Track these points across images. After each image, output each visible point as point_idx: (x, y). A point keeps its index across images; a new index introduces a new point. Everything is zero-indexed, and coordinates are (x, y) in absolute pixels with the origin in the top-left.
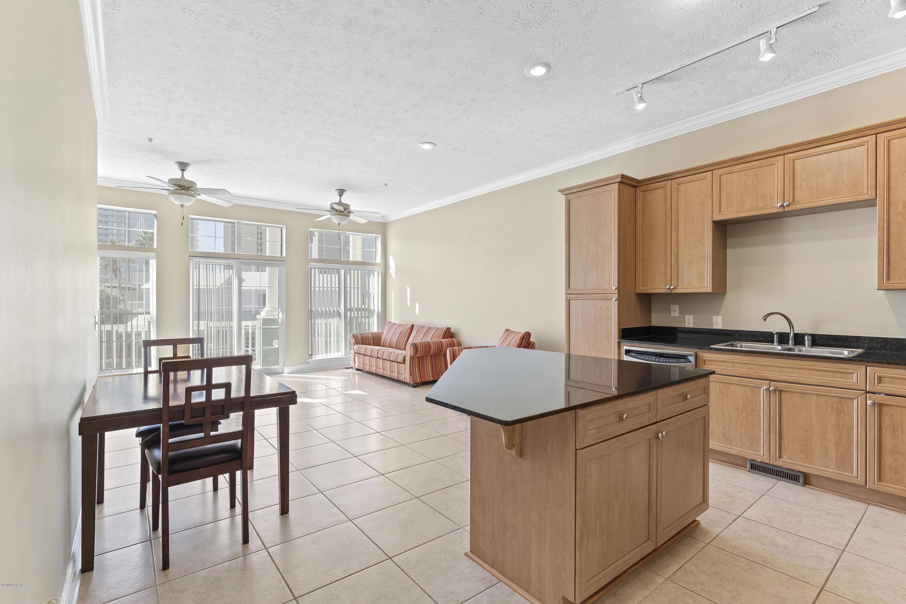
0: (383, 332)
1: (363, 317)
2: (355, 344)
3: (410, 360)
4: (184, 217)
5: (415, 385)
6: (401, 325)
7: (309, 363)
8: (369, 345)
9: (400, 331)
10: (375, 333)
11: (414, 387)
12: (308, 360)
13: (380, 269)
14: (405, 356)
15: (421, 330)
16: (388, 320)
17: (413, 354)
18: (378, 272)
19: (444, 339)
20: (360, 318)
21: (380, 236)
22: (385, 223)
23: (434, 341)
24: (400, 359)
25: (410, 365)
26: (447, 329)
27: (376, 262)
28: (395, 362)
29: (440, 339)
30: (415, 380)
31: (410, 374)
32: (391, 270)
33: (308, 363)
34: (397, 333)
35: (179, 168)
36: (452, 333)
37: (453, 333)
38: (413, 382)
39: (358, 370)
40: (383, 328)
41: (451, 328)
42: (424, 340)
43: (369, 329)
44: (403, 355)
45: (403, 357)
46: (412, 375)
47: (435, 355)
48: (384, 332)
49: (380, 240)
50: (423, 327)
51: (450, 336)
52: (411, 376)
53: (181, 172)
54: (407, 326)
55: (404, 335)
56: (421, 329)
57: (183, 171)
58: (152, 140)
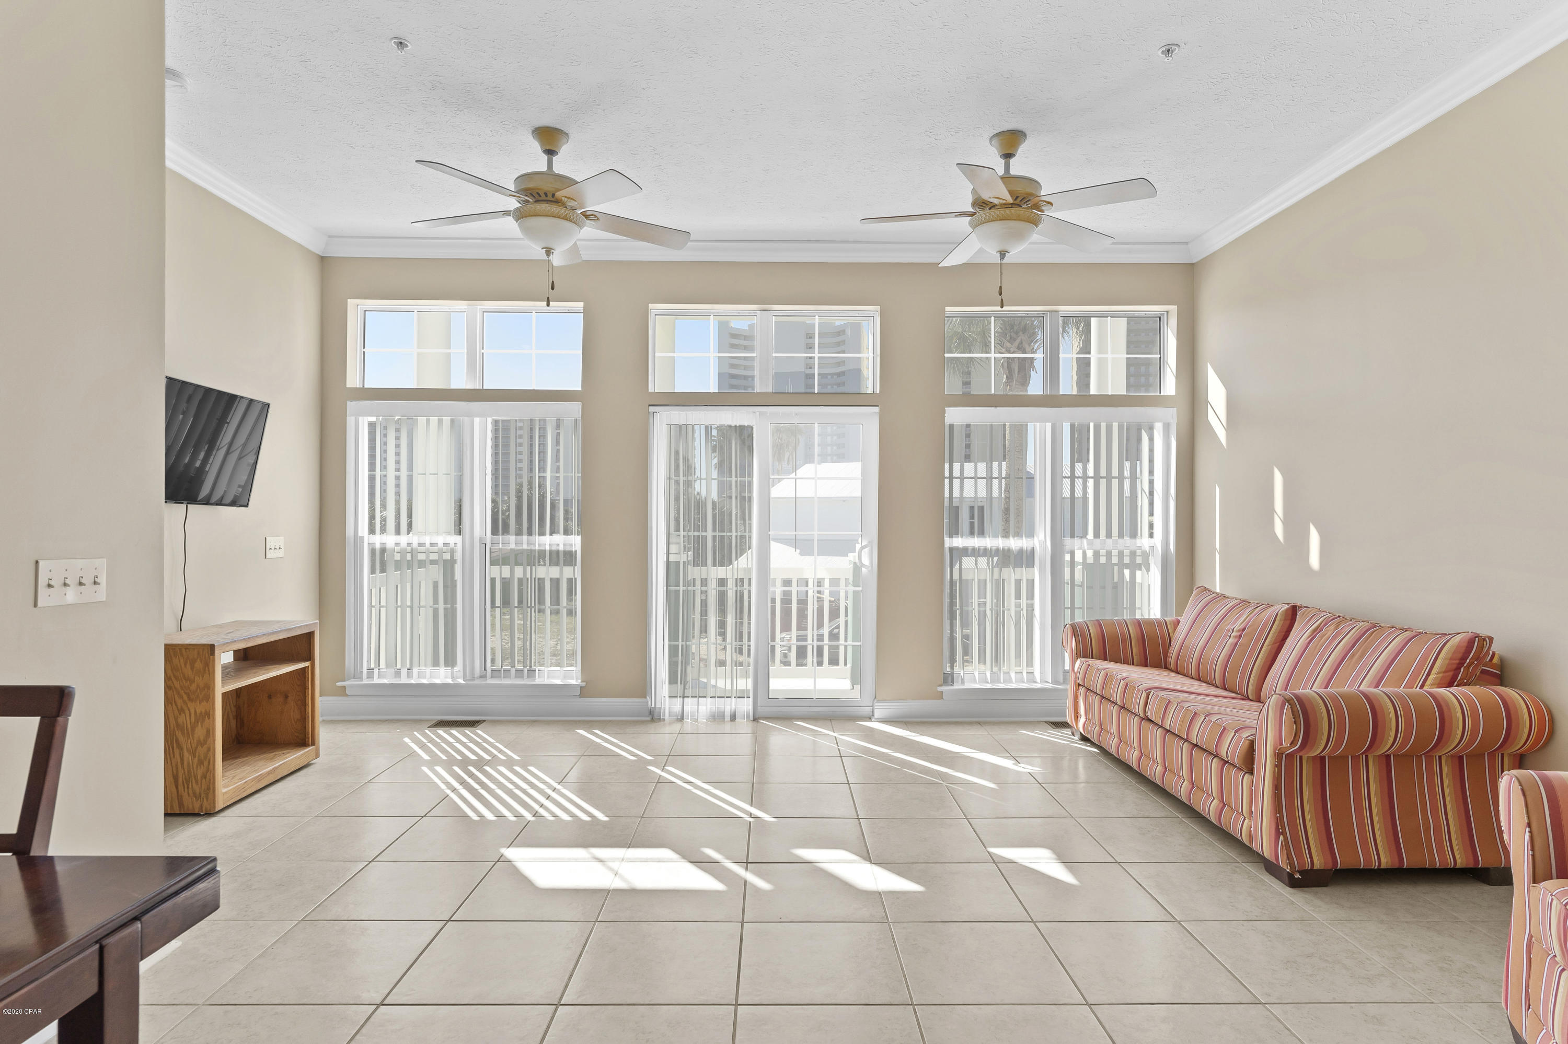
0: (1179, 622)
1: (1127, 566)
2: (1078, 656)
3: (1278, 766)
4: (553, 282)
5: (1297, 876)
6: (1244, 603)
7: (941, 698)
8: (1126, 663)
9: (1238, 626)
10: (1150, 623)
11: (1293, 883)
12: (940, 689)
13: (1171, 415)
14: (1252, 743)
15: (1330, 630)
16: (1201, 581)
17: (1293, 743)
18: (1167, 427)
19: (1450, 684)
20: (1116, 568)
21: (1173, 309)
22: (1192, 266)
23: (1400, 697)
24: (1231, 747)
25: (1277, 786)
26: (1471, 642)
27: (1162, 394)
28: (1210, 753)
29: (1428, 682)
30: (1299, 855)
31: (1277, 829)
32: (1211, 417)
33: (940, 696)
34: (1228, 630)
35: (542, 146)
36: (1495, 661)
37: (1502, 660)
38: (1291, 864)
39: (1084, 739)
40: (1181, 607)
41: (1491, 639)
42: (1346, 687)
43: (1133, 608)
44: (1245, 734)
45: (1242, 745)
46: (1284, 833)
47: (1405, 758)
48: (1182, 619)
49: (1173, 321)
50: (1339, 619)
51: (1483, 672)
52: (1278, 834)
53: (545, 157)
54: (1270, 610)
55: (1258, 640)
56: (1332, 627)
57: (550, 156)
58: (407, 46)
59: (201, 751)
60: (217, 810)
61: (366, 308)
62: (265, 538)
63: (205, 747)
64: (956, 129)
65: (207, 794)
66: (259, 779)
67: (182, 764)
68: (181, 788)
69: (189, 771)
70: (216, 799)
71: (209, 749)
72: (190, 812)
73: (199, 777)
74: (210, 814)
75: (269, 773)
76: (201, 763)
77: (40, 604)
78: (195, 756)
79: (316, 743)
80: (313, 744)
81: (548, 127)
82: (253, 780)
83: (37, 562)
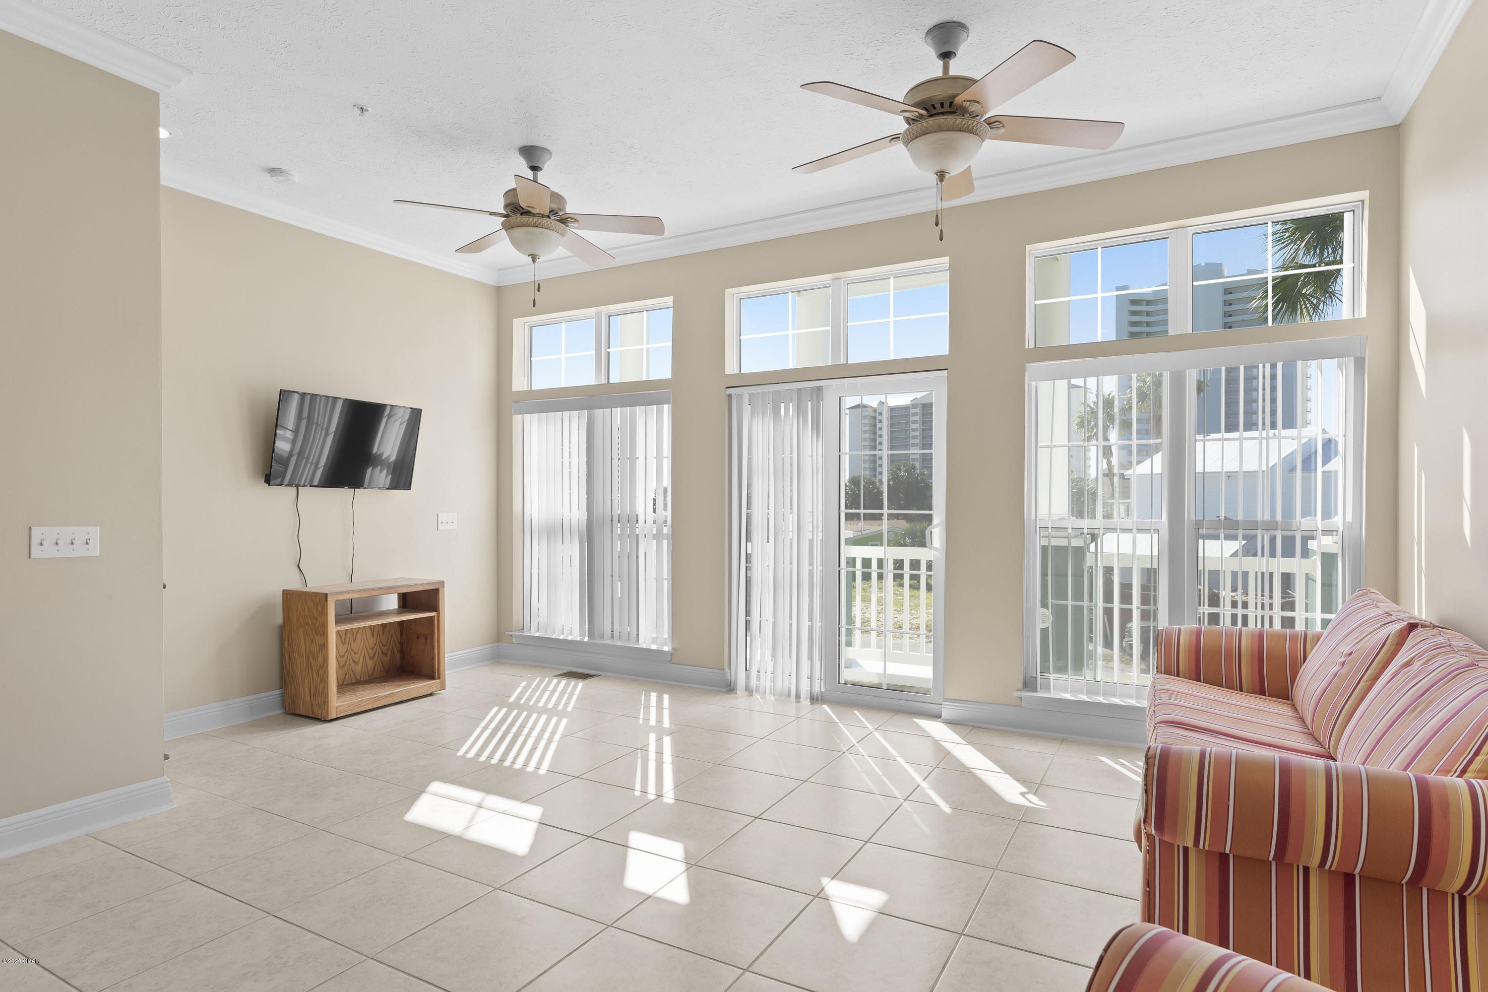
2: (1163, 671)
7: (1020, 705)
9: (1349, 648)
10: (1279, 635)
12: (1018, 694)
21: (1365, 195)
22: (1397, 128)
33: (1019, 702)
35: (527, 163)
49: (1367, 213)
57: (534, 171)
58: (367, 110)
59: (321, 672)
60: (330, 718)
61: (532, 324)
62: (438, 515)
63: (323, 669)
64: (876, 42)
65: (324, 705)
66: (375, 700)
67: (313, 680)
68: (312, 697)
69: (316, 687)
70: (329, 710)
71: (325, 672)
72: (316, 717)
73: (320, 692)
74: (326, 720)
75: (386, 696)
76: (321, 681)
77: (33, 556)
78: (318, 676)
79: (442, 677)
80: (439, 678)
81: (525, 147)
82: (369, 700)
83: (30, 528)
